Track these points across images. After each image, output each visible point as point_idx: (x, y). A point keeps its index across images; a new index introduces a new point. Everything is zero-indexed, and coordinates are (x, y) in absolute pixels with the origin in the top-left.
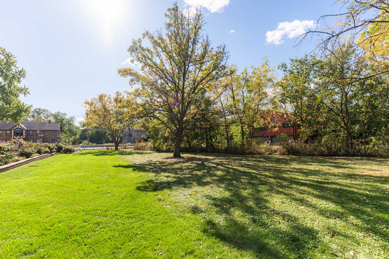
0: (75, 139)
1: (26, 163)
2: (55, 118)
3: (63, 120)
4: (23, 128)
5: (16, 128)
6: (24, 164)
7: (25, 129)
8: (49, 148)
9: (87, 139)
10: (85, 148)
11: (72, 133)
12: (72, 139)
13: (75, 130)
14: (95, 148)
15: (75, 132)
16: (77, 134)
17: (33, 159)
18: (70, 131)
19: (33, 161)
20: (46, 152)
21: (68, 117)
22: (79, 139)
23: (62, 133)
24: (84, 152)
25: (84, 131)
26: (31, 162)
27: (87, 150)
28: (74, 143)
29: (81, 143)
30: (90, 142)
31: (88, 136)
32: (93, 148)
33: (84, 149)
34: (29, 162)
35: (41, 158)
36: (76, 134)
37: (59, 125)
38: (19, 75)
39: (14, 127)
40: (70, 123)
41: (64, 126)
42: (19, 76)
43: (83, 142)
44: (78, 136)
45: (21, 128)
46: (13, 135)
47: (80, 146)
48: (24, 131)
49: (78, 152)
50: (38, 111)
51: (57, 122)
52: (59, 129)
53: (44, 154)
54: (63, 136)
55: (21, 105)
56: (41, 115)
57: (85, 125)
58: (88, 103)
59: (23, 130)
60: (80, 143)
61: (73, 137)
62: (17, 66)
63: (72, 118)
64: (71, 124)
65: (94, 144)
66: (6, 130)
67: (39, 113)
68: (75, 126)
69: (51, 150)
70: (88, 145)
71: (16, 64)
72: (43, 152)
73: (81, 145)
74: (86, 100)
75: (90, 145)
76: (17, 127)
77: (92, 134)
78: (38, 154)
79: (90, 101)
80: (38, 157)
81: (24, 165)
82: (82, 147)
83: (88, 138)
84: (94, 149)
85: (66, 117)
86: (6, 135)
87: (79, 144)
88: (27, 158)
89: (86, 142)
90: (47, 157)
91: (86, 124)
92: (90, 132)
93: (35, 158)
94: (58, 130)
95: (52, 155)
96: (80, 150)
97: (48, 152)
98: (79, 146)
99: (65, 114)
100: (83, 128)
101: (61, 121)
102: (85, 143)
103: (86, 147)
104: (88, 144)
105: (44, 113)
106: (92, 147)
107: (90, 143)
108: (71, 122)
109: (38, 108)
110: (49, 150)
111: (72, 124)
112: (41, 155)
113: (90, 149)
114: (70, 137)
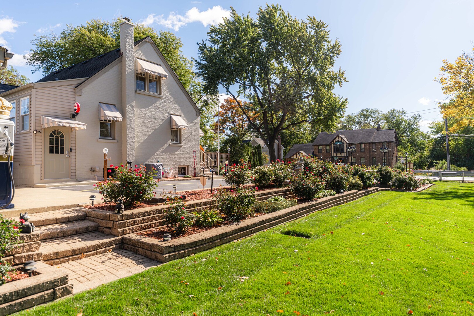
0: (421, 157)
1: (293, 217)
2: (388, 122)
3: (401, 122)
4: (344, 141)
5: (336, 141)
6: (285, 220)
7: (346, 143)
8: (362, 176)
9: (445, 158)
10: (443, 178)
11: (416, 146)
12: (414, 158)
13: (421, 140)
14: (466, 179)
15: (421, 144)
16: (426, 149)
17: (315, 205)
18: (412, 142)
19: (315, 209)
20: (353, 186)
21: (408, 117)
22: (429, 158)
23: (398, 148)
24: (441, 187)
25: (437, 142)
26: (308, 212)
27: (447, 181)
28: (419, 165)
29: (433, 166)
30: (452, 164)
31: (447, 150)
32: (460, 178)
33: (441, 180)
34: (302, 214)
35: (337, 202)
36: (423, 149)
37: (393, 133)
38: (331, 52)
39: (334, 140)
40: (411, 127)
41: (402, 134)
42: (332, 55)
43: (436, 163)
44: (427, 153)
45: (341, 141)
46: (333, 152)
47: (431, 172)
48: (345, 145)
49: (427, 187)
50: (365, 112)
51: (390, 129)
52: (393, 140)
53: (349, 190)
54: (401, 153)
55: (333, 101)
56: (369, 120)
57: (442, 130)
58: (450, 68)
59: (343, 143)
60: (431, 165)
61: (419, 154)
62: (329, 40)
63: (416, 119)
64: (413, 130)
65: (463, 170)
66: (326, 145)
67: (366, 117)
68: (422, 134)
69: (364, 182)
70: (448, 171)
71: (327, 36)
72: (347, 185)
73: (433, 169)
74: (445, 62)
75: (453, 171)
76: (337, 139)
77: (456, 147)
78: (332, 192)
79: (454, 64)
80: (331, 200)
81: (285, 223)
82: (436, 174)
83: (449, 157)
84: (463, 181)
85: (405, 118)
86: (326, 152)
87: (429, 168)
88: (300, 202)
89: (443, 164)
90: (353, 198)
91: (442, 127)
92: (452, 143)
93: (321, 203)
94: (391, 142)
95: (367, 193)
96: (430, 182)
97: (359, 185)
98: (429, 172)
99: (404, 113)
100: (435, 137)
101: (398, 125)
102: (440, 165)
103: (444, 175)
104: (449, 168)
105: (373, 116)
106: (458, 176)
107: (453, 167)
108: (414, 127)
109: (365, 108)
110: (360, 182)
111: (415, 130)
112: (338, 192)
113: (454, 181)
114: (414, 154)
